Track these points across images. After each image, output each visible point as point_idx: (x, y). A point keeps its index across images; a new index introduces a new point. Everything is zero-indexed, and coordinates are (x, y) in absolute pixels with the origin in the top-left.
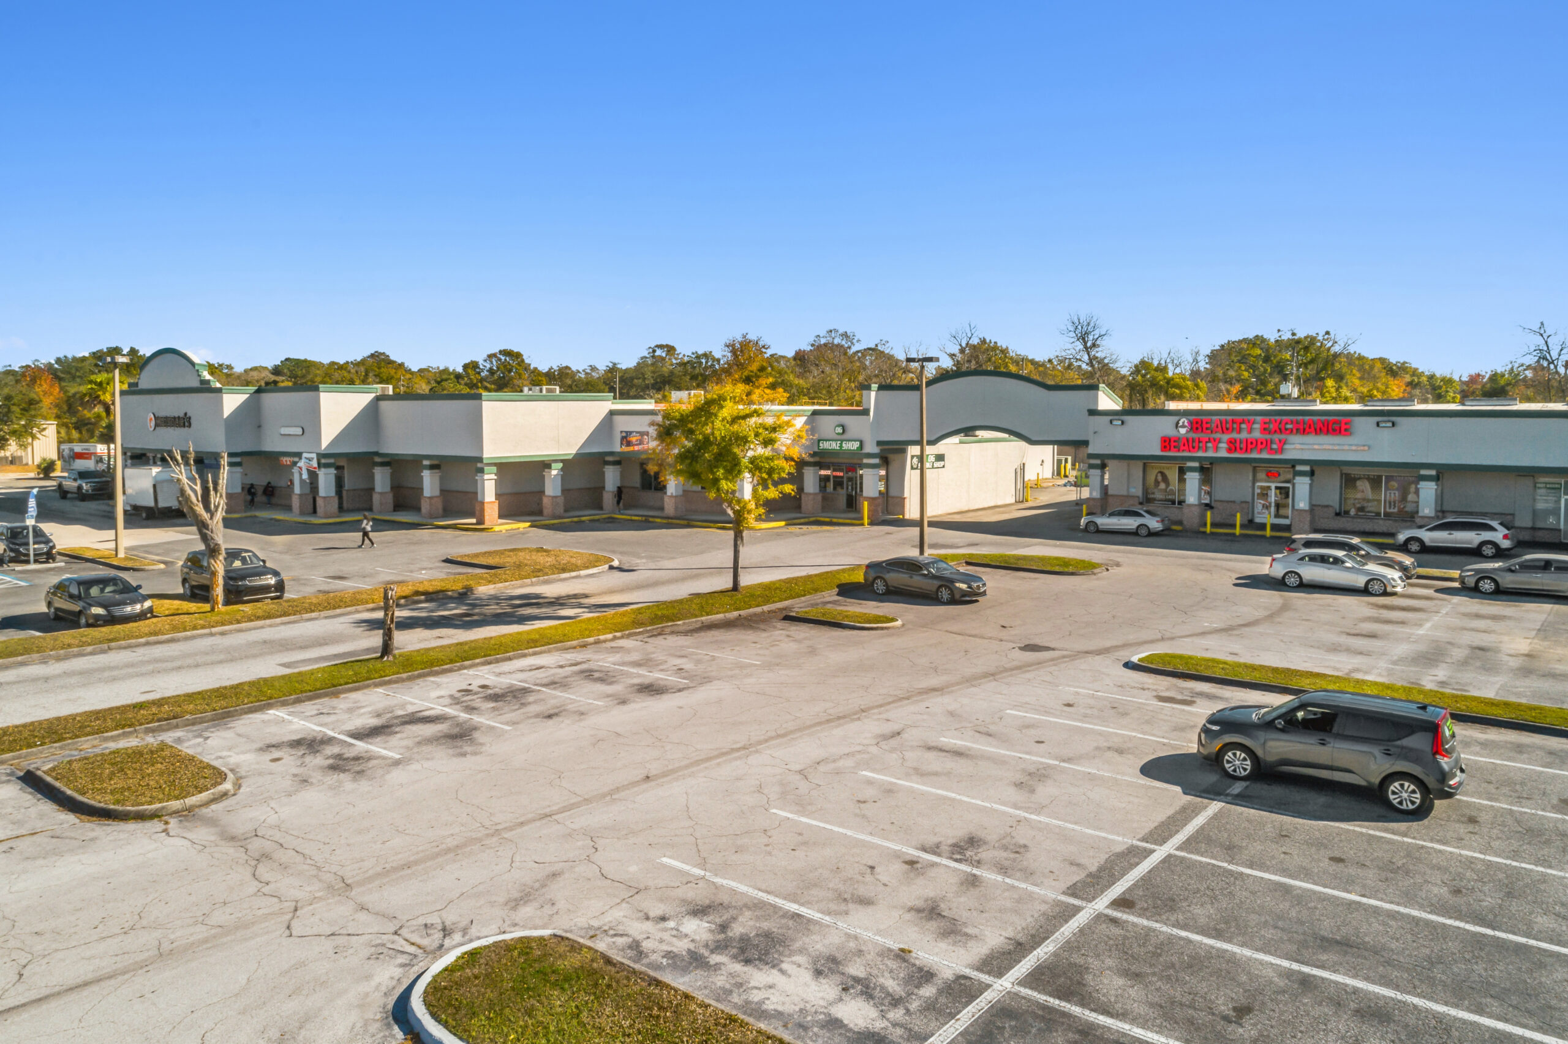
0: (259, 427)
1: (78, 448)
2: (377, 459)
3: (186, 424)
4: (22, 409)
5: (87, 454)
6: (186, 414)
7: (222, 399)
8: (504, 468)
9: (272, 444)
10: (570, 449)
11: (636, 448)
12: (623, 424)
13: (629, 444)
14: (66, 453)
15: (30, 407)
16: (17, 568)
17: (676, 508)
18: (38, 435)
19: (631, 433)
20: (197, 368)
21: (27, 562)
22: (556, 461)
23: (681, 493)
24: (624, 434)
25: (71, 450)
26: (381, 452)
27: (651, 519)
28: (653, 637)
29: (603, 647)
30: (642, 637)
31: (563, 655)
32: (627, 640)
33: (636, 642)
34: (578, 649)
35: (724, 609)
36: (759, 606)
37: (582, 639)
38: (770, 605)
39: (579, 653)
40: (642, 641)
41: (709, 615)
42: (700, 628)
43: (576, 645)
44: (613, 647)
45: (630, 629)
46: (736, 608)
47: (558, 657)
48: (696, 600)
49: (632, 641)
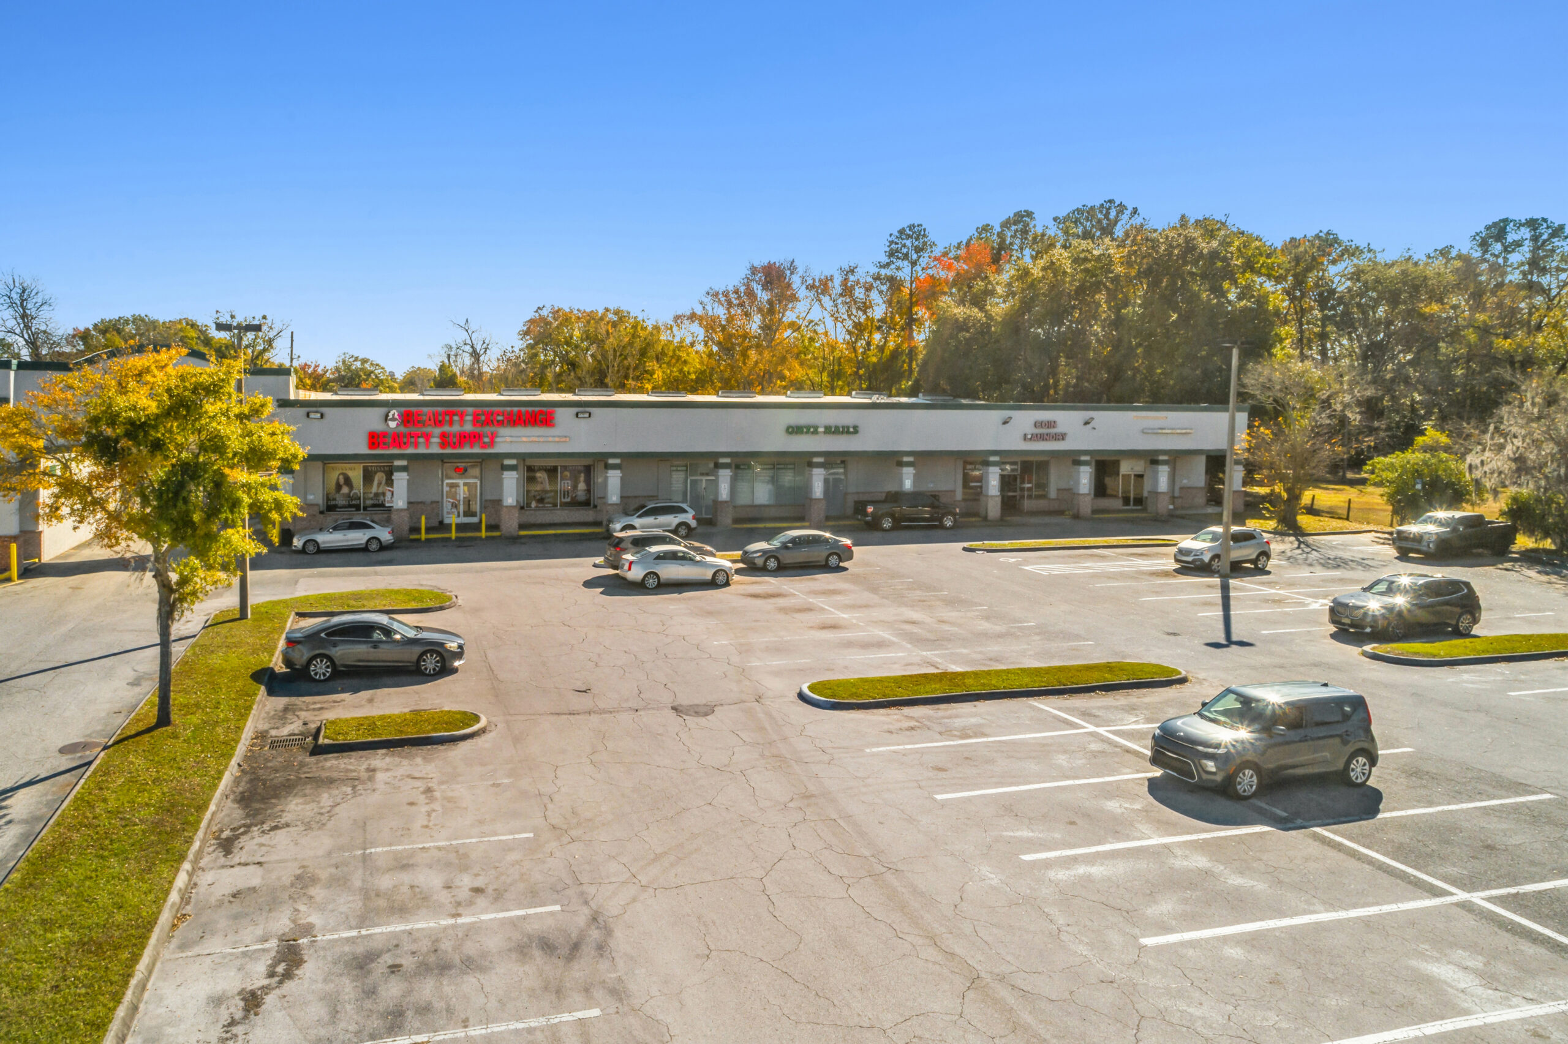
28: (235, 851)
29: (220, 904)
30: (217, 858)
31: (197, 950)
32: (212, 873)
33: (237, 869)
34: (182, 926)
35: (212, 762)
36: (237, 742)
37: (165, 901)
38: (244, 736)
39: (213, 933)
40: (239, 864)
41: (219, 779)
42: (246, 807)
43: (171, 919)
44: (234, 896)
45: (188, 849)
46: (223, 755)
47: (208, 960)
48: (131, 758)
49: (223, 871)
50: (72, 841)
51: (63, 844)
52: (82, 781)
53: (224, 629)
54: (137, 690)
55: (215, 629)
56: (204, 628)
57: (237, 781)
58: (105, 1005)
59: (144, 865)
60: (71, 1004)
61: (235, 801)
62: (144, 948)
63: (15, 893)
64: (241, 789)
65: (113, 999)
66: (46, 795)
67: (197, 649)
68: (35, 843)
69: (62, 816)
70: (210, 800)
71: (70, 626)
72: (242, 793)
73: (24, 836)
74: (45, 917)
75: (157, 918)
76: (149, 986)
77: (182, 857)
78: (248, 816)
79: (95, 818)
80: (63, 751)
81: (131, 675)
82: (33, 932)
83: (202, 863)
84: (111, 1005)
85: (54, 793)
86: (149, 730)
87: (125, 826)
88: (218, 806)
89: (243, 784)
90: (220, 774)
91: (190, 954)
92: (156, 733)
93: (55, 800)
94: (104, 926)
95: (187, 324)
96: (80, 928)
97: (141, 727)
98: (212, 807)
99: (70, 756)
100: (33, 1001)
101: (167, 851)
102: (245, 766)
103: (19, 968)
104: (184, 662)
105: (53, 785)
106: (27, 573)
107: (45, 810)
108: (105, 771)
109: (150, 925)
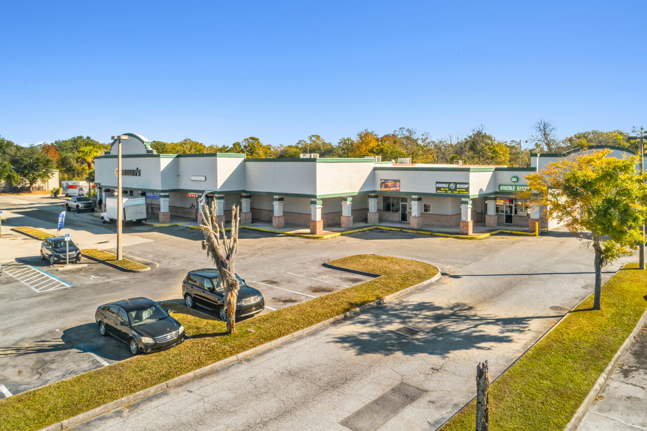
0: (178, 176)
1: (70, 183)
2: (244, 194)
3: (138, 174)
4: (44, 164)
5: (75, 186)
6: (138, 169)
7: (160, 160)
8: (326, 201)
9: (185, 185)
10: (356, 190)
11: (391, 189)
12: (382, 175)
13: (386, 186)
14: (65, 185)
15: (47, 163)
16: (60, 269)
17: (418, 224)
18: (51, 177)
19: (388, 180)
20: (145, 144)
21: (65, 263)
22: (349, 197)
23: (420, 215)
24: (383, 181)
25: (67, 184)
26: (246, 190)
27: (404, 230)
28: (630, 377)
29: (620, 399)
30: (620, 377)
31: (606, 415)
32: (617, 382)
33: (630, 386)
34: (600, 401)
35: (620, 332)
36: (634, 326)
37: (592, 387)
38: (638, 324)
39: (616, 411)
40: (632, 384)
41: (623, 341)
42: (637, 358)
43: (595, 396)
44: (628, 398)
45: (605, 368)
46: (625, 330)
47: (612, 421)
48: (581, 319)
49: (622, 384)
50: (553, 346)
51: (549, 346)
52: (559, 323)
53: (631, 272)
54: (586, 290)
55: (626, 271)
56: (620, 269)
57: (633, 345)
58: (562, 420)
59: (583, 367)
60: (548, 412)
61: (631, 353)
62: (581, 403)
63: (529, 359)
64: (635, 349)
65: (566, 419)
66: (544, 323)
67: (616, 279)
68: (538, 342)
69: (550, 334)
70: (618, 349)
71: (558, 258)
72: (635, 351)
73: (535, 337)
74: (540, 372)
75: (588, 393)
76: (583, 420)
77: (602, 371)
78: (638, 363)
79: (563, 340)
80: (552, 308)
81: (583, 284)
82: (535, 377)
83: (612, 376)
84: (565, 421)
85: (547, 324)
86: (589, 310)
87: (576, 348)
88: (622, 353)
89: (636, 347)
90: (624, 339)
91: (603, 415)
92: (593, 312)
93: (547, 327)
94: (564, 387)
95: (618, 133)
96: (554, 383)
97: (586, 307)
98: (619, 353)
99: (554, 311)
100: (534, 404)
101: (595, 365)
102: (638, 339)
103: (529, 389)
104: (609, 283)
105: (547, 321)
106: (542, 234)
107: (543, 330)
108: (569, 322)
109: (585, 394)
